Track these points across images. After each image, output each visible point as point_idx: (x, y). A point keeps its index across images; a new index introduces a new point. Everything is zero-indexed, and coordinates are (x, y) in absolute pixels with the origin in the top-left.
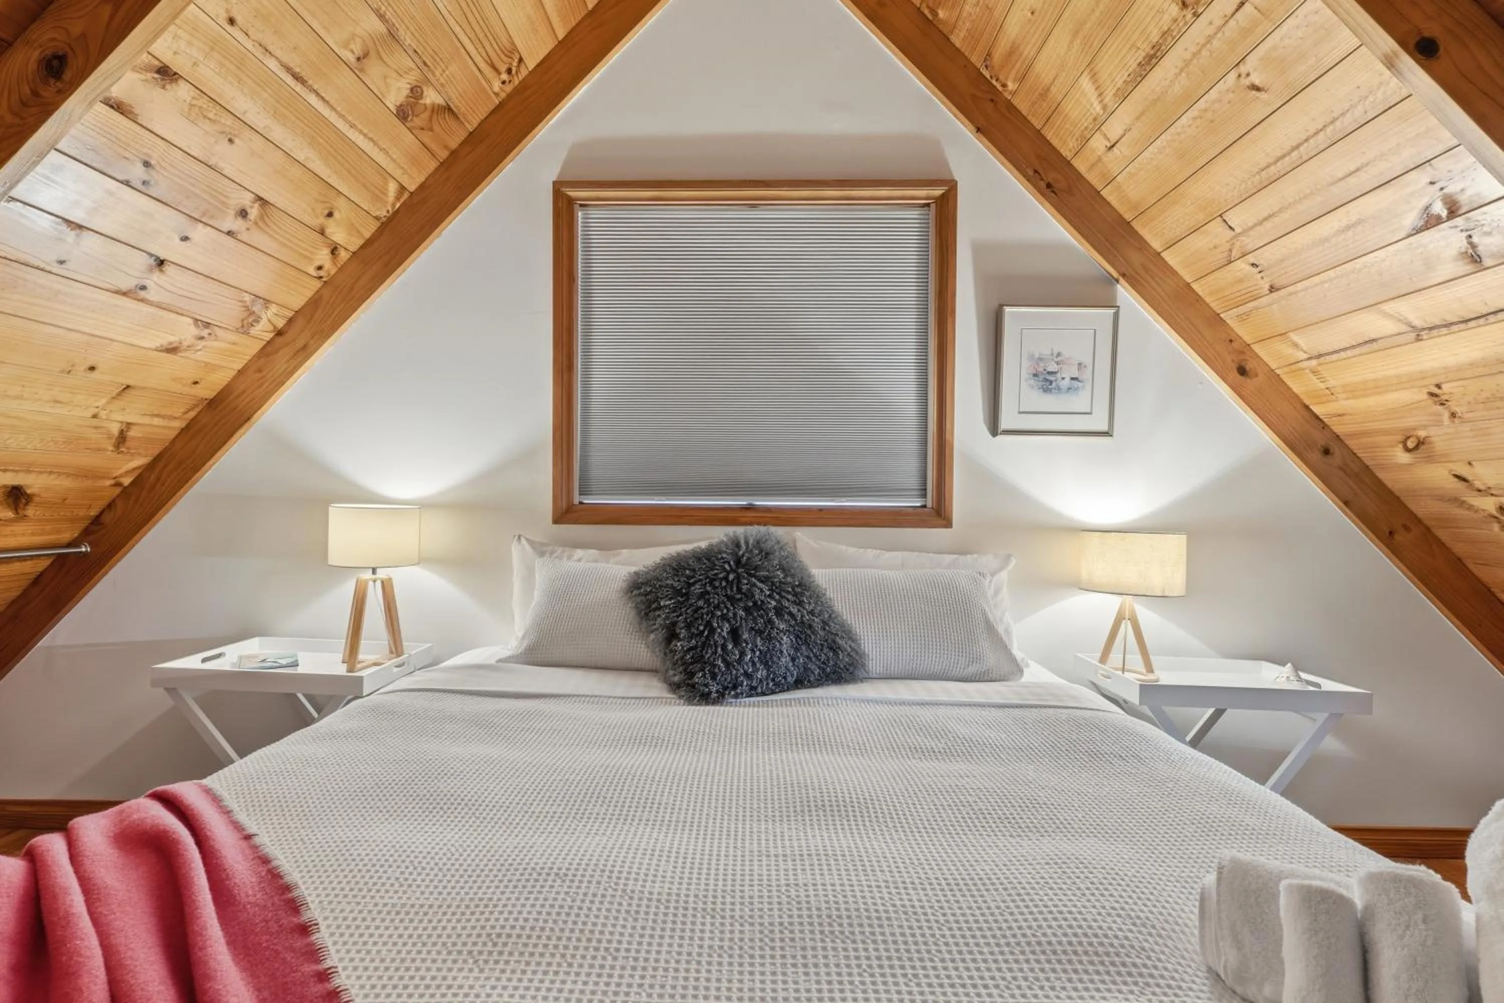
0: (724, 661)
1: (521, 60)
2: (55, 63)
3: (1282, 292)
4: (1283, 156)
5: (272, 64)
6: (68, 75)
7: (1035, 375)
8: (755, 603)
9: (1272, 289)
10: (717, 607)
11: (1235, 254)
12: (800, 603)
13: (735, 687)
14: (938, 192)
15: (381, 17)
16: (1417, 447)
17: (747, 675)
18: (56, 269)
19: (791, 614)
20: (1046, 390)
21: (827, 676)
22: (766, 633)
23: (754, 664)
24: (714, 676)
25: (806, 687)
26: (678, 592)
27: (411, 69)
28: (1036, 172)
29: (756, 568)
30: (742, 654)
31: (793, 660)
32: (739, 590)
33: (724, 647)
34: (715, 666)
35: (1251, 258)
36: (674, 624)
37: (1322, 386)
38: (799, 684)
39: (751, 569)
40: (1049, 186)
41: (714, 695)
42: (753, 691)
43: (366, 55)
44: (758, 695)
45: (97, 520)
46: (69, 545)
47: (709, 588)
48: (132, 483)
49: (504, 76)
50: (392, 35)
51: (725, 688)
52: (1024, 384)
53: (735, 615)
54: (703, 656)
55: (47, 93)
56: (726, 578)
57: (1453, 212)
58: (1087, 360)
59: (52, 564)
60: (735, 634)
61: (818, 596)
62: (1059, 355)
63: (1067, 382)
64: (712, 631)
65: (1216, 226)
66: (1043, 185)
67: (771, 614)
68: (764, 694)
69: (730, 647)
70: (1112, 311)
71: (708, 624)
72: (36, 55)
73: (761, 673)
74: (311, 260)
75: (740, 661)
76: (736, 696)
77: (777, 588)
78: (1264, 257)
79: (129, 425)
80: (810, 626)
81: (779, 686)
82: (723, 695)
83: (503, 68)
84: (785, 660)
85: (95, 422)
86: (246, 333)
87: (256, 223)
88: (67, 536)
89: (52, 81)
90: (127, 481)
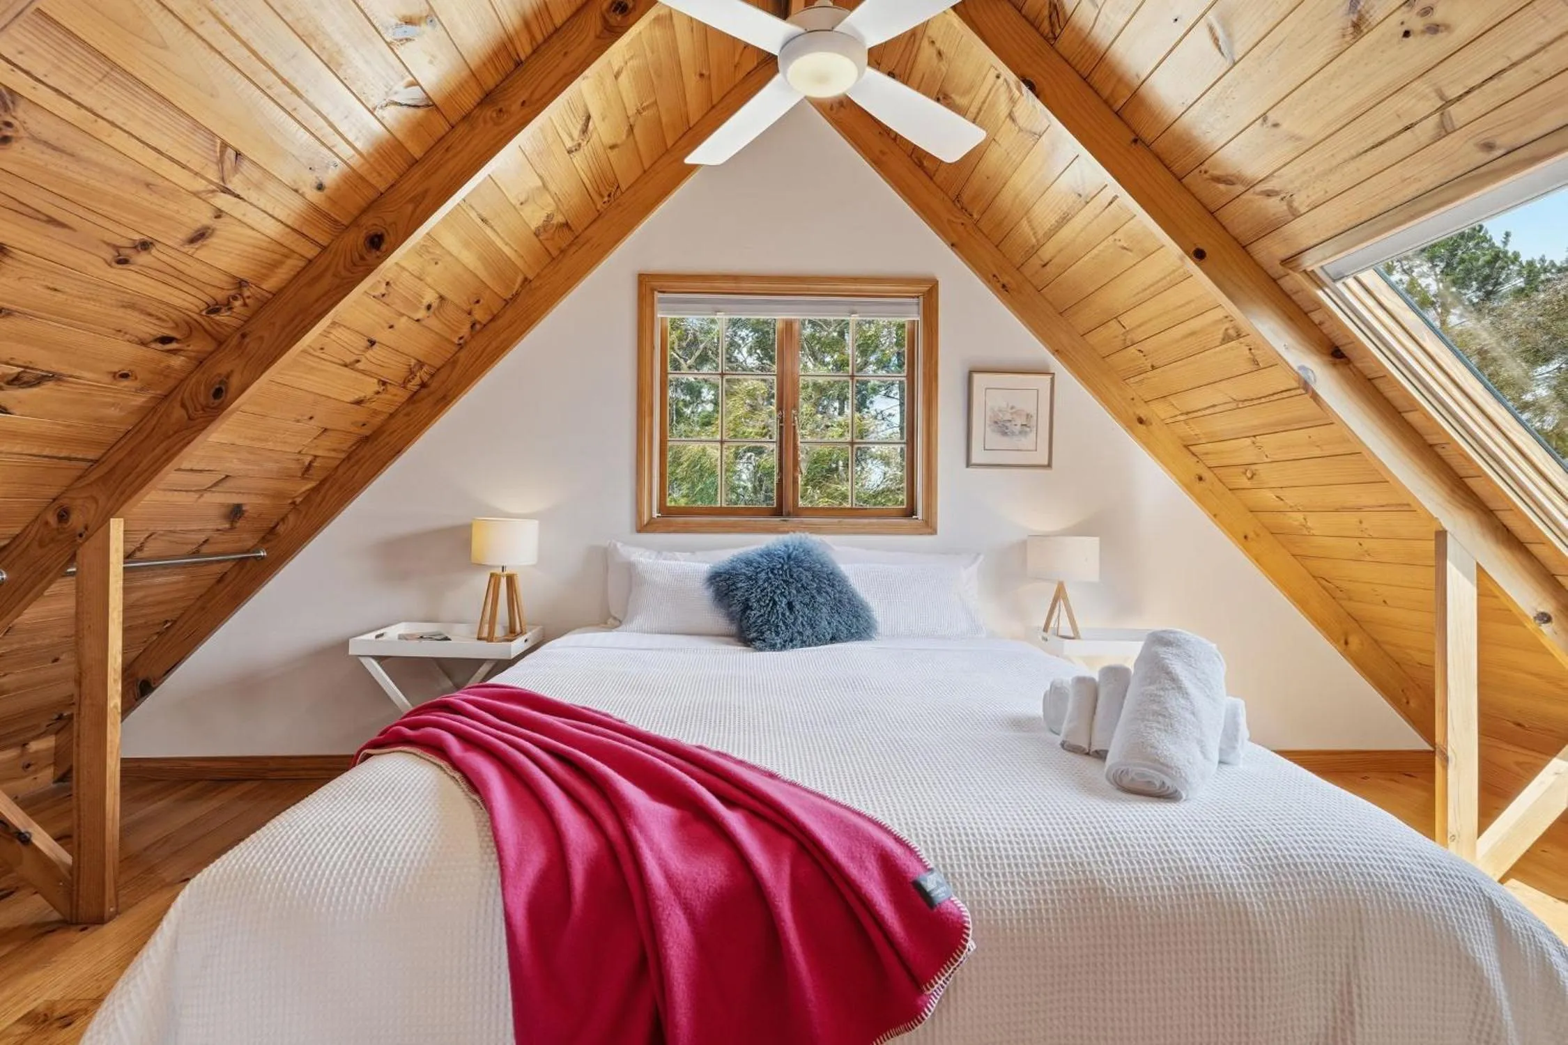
0: (784, 623)
1: (618, 187)
2: (376, 240)
3: (1159, 370)
4: (1146, 289)
5: (473, 215)
6: (384, 247)
7: (996, 422)
8: (803, 586)
9: (1153, 367)
10: (777, 587)
11: (1129, 343)
12: (833, 586)
13: (791, 641)
14: (925, 288)
15: (541, 177)
16: (1252, 477)
17: (800, 633)
18: (318, 353)
19: (827, 593)
20: (1005, 434)
21: (852, 634)
22: (811, 604)
23: (803, 625)
24: (777, 634)
25: (838, 642)
26: (750, 578)
27: (549, 204)
28: (994, 276)
29: (802, 561)
30: (796, 619)
31: (829, 623)
32: (791, 576)
33: (783, 615)
34: (778, 626)
35: (1138, 346)
36: (747, 600)
37: (1192, 433)
38: (834, 639)
39: (799, 563)
40: (1004, 286)
41: (779, 645)
42: (804, 644)
43: (526, 201)
44: (806, 646)
45: (272, 530)
46: (248, 551)
47: (771, 575)
48: (301, 502)
49: (606, 199)
50: (545, 186)
51: (785, 641)
52: (988, 429)
53: (790, 593)
54: (769, 621)
55: (371, 257)
56: (782, 568)
57: (1239, 336)
58: (1033, 412)
59: (234, 566)
60: (790, 606)
61: (843, 581)
62: (1012, 408)
63: (1018, 427)
64: (775, 603)
65: (1113, 323)
66: (999, 285)
67: (814, 591)
68: (810, 646)
69: (788, 614)
70: (1049, 377)
71: (772, 599)
72: (363, 233)
73: (809, 632)
74: (456, 332)
75: (794, 624)
76: (792, 647)
77: (816, 576)
78: (1146, 346)
79: (316, 457)
80: (840, 601)
81: (819, 640)
82: (784, 646)
83: (606, 194)
84: (824, 623)
85: (299, 457)
86: (404, 387)
87: (434, 313)
88: (250, 544)
89: (374, 250)
90: (298, 500)
